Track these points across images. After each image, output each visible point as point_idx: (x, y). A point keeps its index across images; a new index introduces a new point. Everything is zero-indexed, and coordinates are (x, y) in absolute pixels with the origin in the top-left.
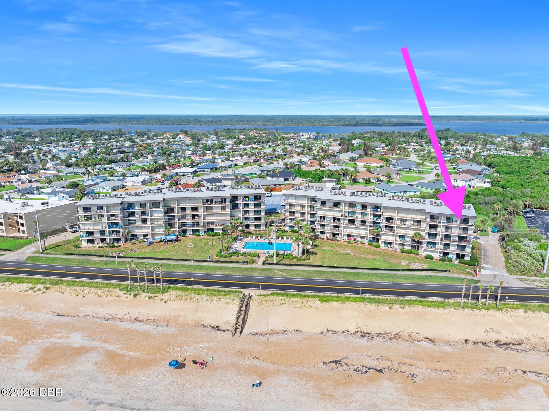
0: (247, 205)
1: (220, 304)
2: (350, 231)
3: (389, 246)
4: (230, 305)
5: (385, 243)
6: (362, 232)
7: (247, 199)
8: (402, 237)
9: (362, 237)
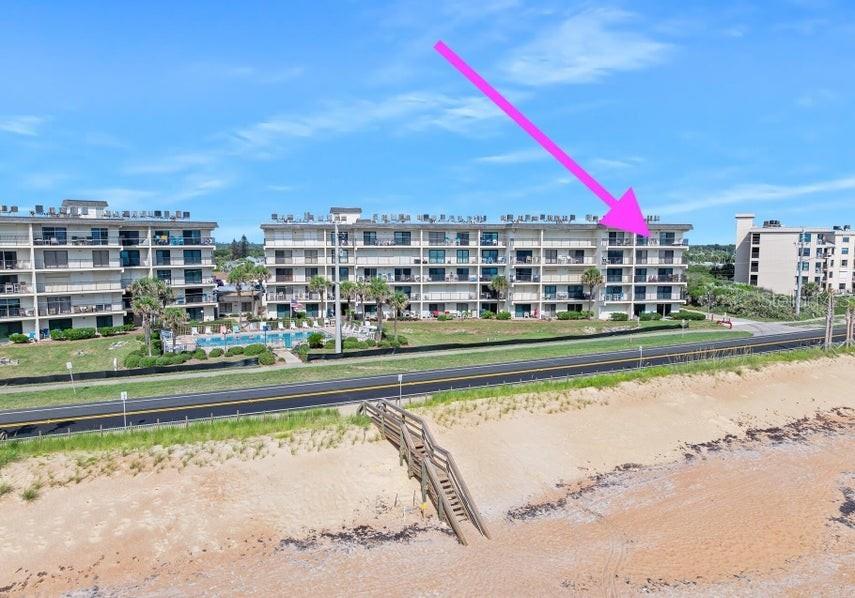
0: (164, 255)
1: (302, 452)
2: (436, 297)
3: (526, 314)
4: (345, 446)
5: (517, 306)
6: (463, 296)
7: (164, 238)
8: (550, 289)
9: (462, 306)
